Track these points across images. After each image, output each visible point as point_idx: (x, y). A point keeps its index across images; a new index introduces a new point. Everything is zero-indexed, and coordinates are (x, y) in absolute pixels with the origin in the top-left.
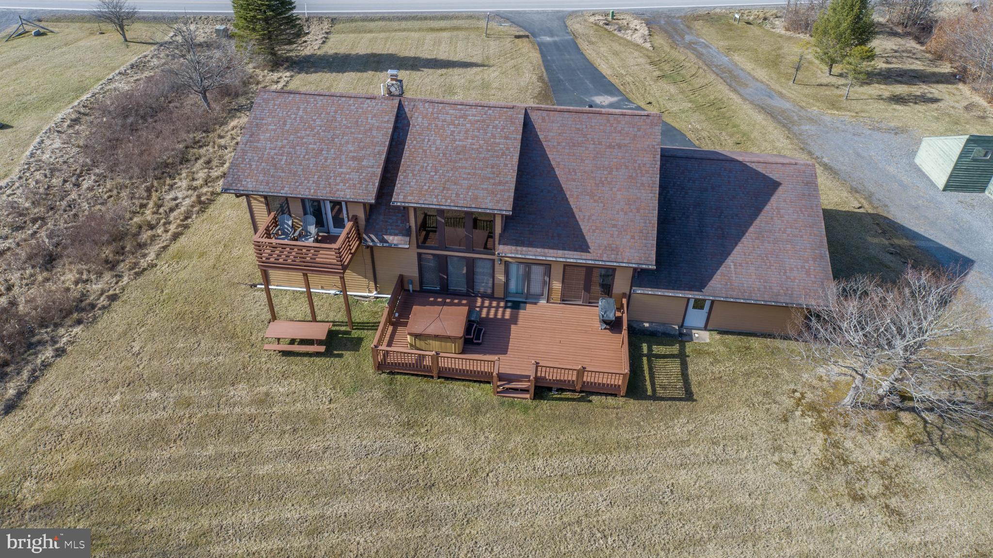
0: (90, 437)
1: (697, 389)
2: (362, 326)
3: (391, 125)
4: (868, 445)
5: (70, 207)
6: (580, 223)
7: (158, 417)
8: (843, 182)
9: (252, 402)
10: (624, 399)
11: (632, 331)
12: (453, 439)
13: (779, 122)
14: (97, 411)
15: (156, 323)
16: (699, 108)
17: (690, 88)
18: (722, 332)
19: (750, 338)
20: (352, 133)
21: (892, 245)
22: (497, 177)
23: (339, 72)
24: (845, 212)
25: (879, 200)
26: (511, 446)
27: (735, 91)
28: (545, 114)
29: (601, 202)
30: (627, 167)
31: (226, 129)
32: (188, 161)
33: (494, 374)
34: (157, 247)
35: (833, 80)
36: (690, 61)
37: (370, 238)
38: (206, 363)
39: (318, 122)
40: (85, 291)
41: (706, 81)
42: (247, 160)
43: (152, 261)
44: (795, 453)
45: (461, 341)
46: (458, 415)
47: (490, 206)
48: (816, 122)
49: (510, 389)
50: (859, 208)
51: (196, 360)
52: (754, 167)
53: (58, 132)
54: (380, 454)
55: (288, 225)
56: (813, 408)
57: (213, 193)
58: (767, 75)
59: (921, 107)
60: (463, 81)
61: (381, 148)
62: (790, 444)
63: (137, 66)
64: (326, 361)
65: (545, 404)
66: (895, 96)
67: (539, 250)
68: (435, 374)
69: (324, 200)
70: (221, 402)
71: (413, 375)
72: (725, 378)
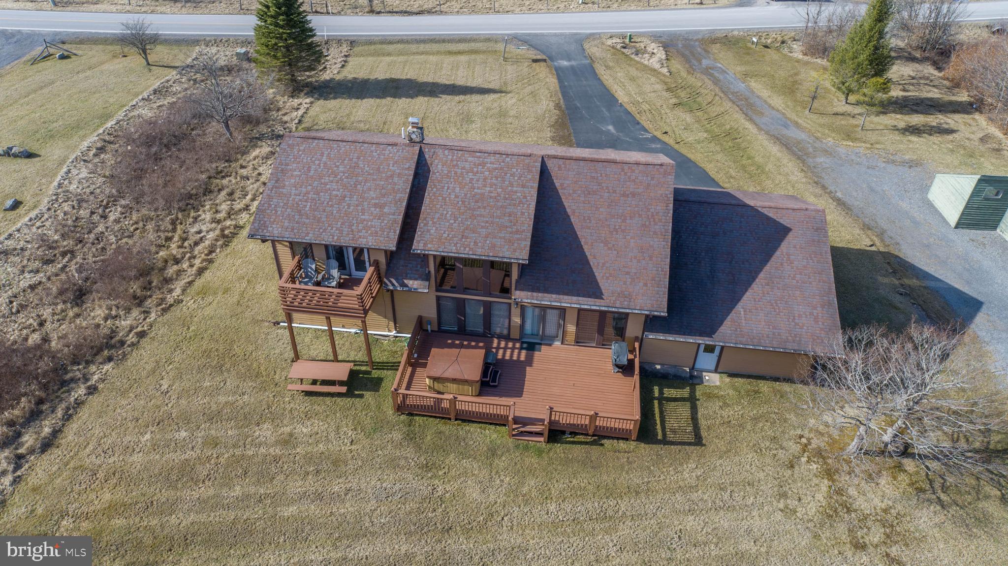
0: (123, 476)
1: (706, 434)
2: (382, 366)
3: (412, 172)
4: (871, 492)
5: (98, 239)
6: (594, 270)
7: (187, 456)
8: (856, 218)
9: (277, 443)
10: (634, 443)
11: (644, 373)
12: (469, 482)
13: (794, 154)
14: (128, 450)
15: (184, 360)
16: (715, 138)
17: (706, 116)
18: (732, 375)
19: (759, 381)
20: (374, 180)
21: (902, 285)
22: (514, 225)
23: (358, 98)
24: (857, 250)
25: (891, 238)
26: (525, 490)
27: (751, 120)
28: (561, 162)
29: (615, 250)
30: (640, 216)
31: (248, 159)
32: (211, 192)
33: (510, 418)
34: (184, 282)
35: (849, 109)
36: (707, 89)
37: (391, 282)
38: (232, 402)
39: (341, 169)
40: (114, 327)
41: (722, 109)
42: (273, 206)
43: (178, 296)
44: (800, 500)
45: (478, 385)
46: (475, 458)
47: (507, 254)
48: (831, 154)
49: (525, 432)
50: (871, 246)
51: (222, 399)
52: (766, 213)
53: (85, 161)
54: (399, 497)
55: (311, 269)
56: (819, 453)
57: (236, 227)
58: (783, 103)
59: (936, 139)
60: (480, 108)
61: (401, 195)
62: (796, 491)
63: (160, 91)
64: (348, 401)
65: (558, 447)
66: (910, 127)
67: (554, 296)
68: (452, 416)
69: (347, 247)
70: (247, 442)
71: (431, 416)
72: (734, 422)
